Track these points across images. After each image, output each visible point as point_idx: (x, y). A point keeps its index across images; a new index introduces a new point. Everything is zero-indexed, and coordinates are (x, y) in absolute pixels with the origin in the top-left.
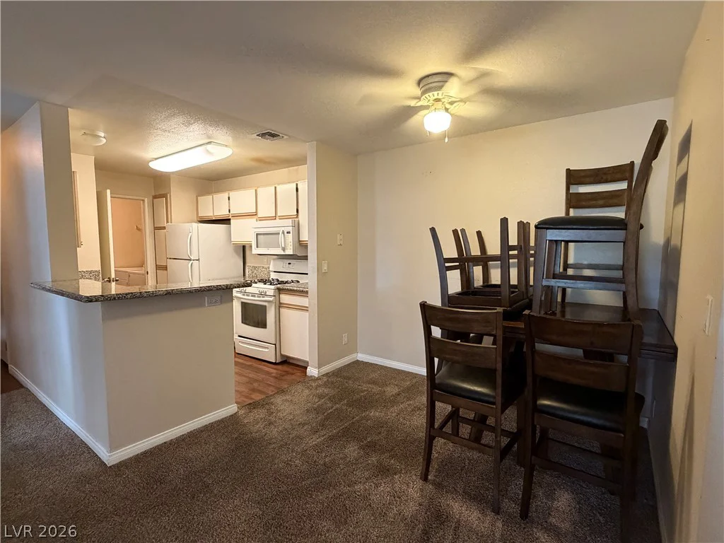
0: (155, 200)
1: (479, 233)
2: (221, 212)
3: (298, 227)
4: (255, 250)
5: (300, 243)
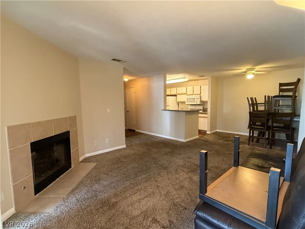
1: (255, 98)
2: (174, 93)
3: (201, 97)
4: (186, 103)
5: (201, 101)
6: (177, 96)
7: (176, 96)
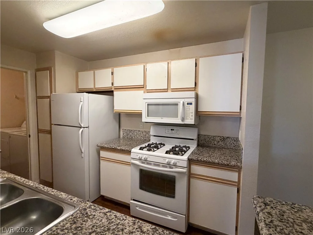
0: (37, 73)
3: (197, 97)
4: (145, 119)
5: (198, 114)
6: (115, 93)
7: (109, 93)
